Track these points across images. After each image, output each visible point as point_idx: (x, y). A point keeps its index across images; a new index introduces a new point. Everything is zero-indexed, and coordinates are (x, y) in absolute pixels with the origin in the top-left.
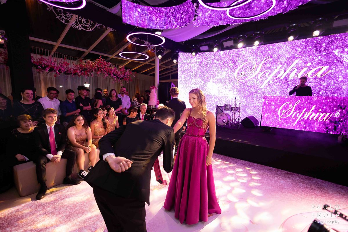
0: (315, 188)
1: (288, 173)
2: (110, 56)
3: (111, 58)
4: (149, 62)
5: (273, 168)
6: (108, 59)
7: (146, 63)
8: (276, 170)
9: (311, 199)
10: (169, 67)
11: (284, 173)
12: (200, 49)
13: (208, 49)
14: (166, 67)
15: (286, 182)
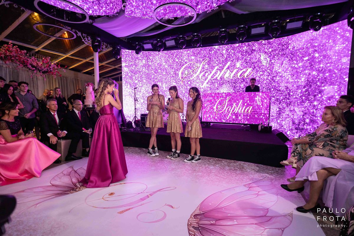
0: (237, 169)
1: (219, 160)
2: (35, 48)
3: (37, 50)
4: (90, 60)
5: (207, 157)
6: (33, 52)
7: (86, 61)
8: (209, 158)
9: (231, 178)
10: (116, 67)
11: (216, 160)
12: (143, 47)
13: (152, 47)
14: (113, 67)
15: (215, 167)
